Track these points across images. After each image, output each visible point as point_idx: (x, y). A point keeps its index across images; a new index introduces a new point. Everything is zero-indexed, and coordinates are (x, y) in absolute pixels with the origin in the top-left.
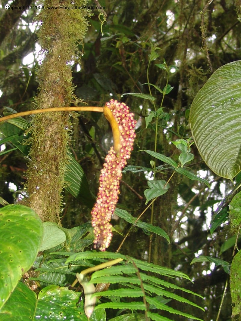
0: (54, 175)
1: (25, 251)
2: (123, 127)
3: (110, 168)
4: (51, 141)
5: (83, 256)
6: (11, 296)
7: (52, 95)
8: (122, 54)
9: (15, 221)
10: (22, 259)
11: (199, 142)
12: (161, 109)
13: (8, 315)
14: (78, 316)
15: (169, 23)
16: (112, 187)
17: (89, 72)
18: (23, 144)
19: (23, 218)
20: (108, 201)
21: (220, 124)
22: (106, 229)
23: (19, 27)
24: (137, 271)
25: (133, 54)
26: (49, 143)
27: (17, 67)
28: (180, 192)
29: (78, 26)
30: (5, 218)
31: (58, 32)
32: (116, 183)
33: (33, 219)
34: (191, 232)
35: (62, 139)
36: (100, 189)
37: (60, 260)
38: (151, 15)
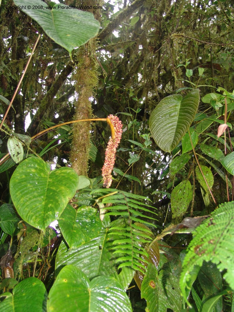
0: (84, 153)
1: (70, 189)
2: (116, 128)
3: (110, 148)
4: (82, 136)
5: (98, 191)
6: (64, 211)
7: (82, 114)
8: (116, 95)
9: (65, 175)
10: (68, 193)
11: (154, 135)
12: (135, 120)
13: (63, 220)
14: (97, 220)
15: (139, 79)
16: (111, 157)
17: (101, 104)
18: (69, 138)
19: (69, 173)
20: (110, 164)
21: (164, 126)
22: (109, 178)
23: (66, 83)
24: (125, 197)
25: (122, 94)
26: (81, 137)
27: (66, 103)
28: (147, 161)
29: (93, 80)
30: (60, 174)
31: (84, 83)
32: (113, 155)
33: (73, 174)
34: (152, 181)
35: (87, 135)
36: (106, 158)
37: (87, 193)
38: (130, 75)
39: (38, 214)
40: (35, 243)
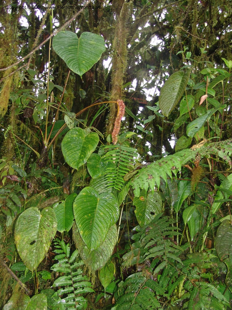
1: (93, 147)
19: (94, 136)
22: (115, 139)
30: (90, 137)
39: (75, 161)
40: (80, 176)
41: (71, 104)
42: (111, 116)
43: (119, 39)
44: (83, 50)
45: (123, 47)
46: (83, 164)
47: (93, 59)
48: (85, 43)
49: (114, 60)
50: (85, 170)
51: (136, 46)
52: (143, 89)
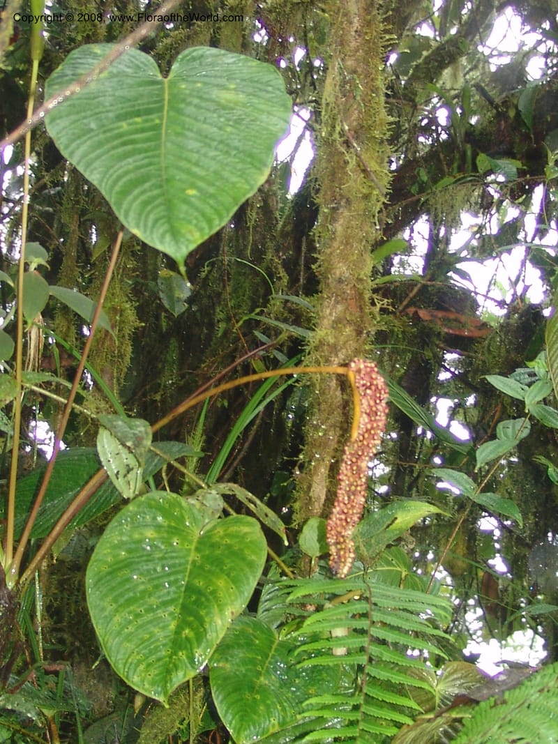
1: (237, 587)
9: (233, 542)
10: (233, 598)
13: (225, 669)
19: (243, 537)
22: (344, 549)
30: (223, 538)
33: (254, 538)
39: (153, 658)
40: (177, 724)
41: (121, 356)
42: (317, 428)
43: (349, 63)
44: (189, 134)
45: (367, 101)
46: (192, 674)
47: (235, 179)
48: (196, 101)
49: (329, 161)
50: (201, 694)
51: (420, 61)
52: (458, 266)
